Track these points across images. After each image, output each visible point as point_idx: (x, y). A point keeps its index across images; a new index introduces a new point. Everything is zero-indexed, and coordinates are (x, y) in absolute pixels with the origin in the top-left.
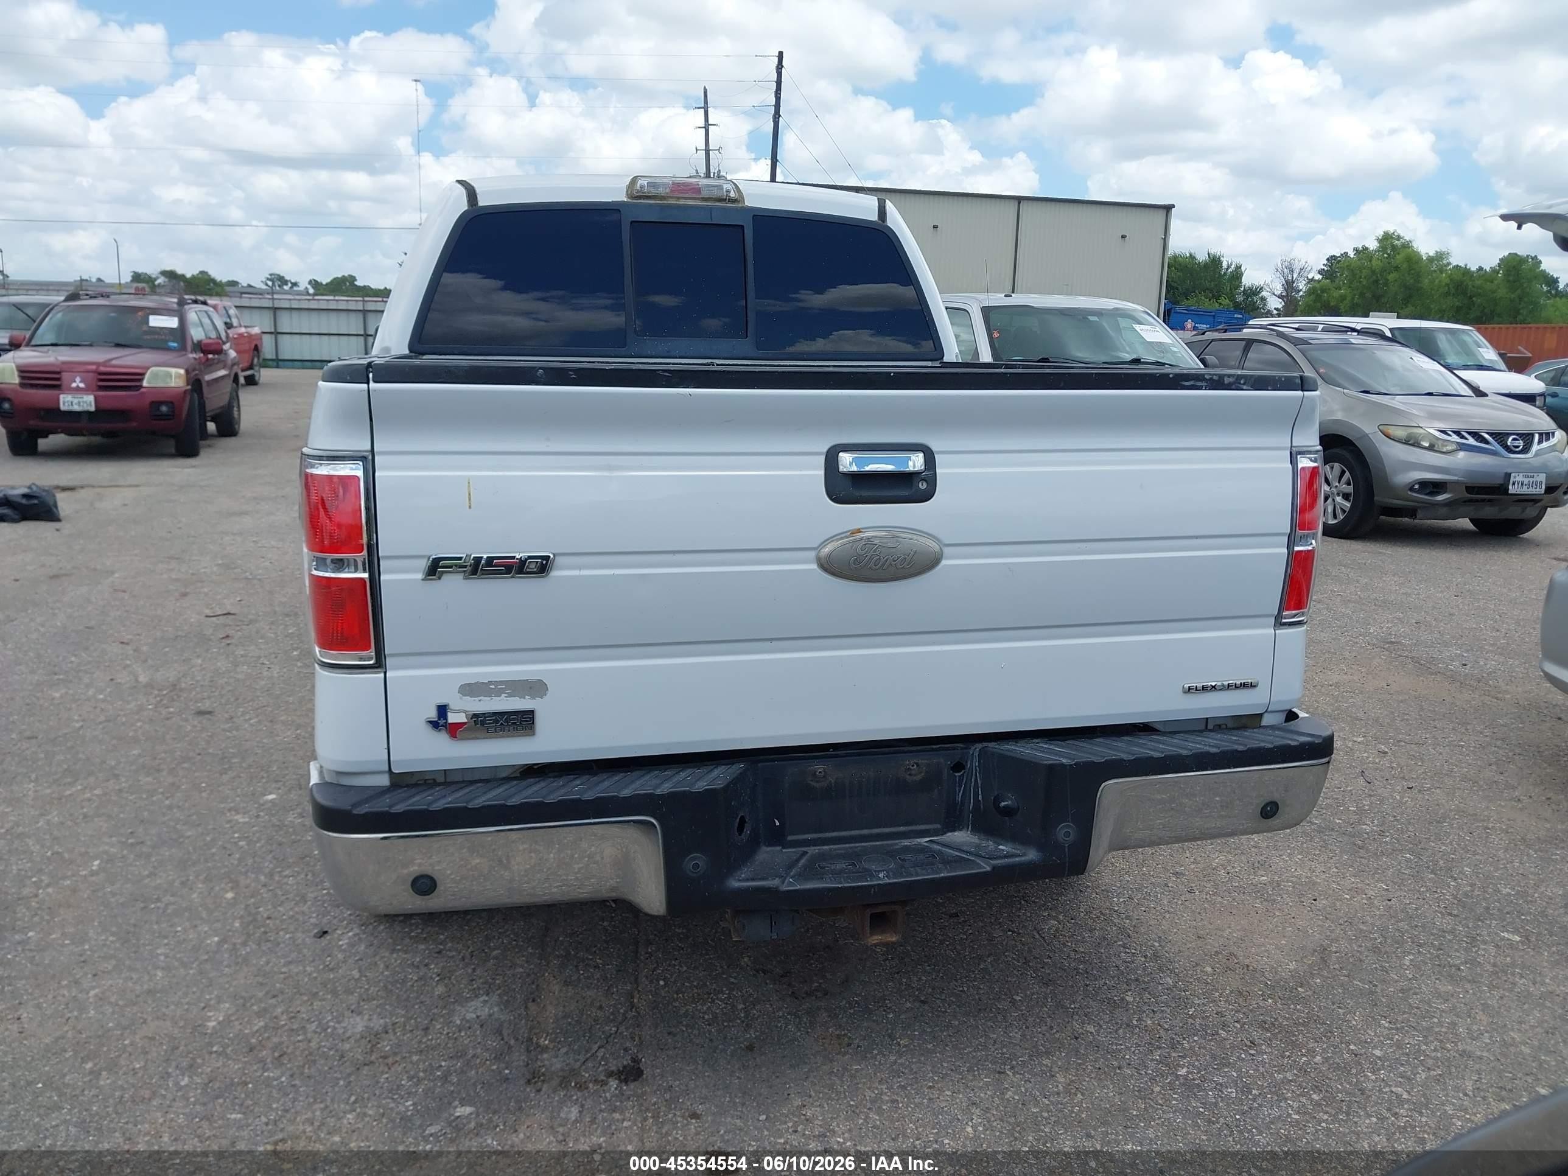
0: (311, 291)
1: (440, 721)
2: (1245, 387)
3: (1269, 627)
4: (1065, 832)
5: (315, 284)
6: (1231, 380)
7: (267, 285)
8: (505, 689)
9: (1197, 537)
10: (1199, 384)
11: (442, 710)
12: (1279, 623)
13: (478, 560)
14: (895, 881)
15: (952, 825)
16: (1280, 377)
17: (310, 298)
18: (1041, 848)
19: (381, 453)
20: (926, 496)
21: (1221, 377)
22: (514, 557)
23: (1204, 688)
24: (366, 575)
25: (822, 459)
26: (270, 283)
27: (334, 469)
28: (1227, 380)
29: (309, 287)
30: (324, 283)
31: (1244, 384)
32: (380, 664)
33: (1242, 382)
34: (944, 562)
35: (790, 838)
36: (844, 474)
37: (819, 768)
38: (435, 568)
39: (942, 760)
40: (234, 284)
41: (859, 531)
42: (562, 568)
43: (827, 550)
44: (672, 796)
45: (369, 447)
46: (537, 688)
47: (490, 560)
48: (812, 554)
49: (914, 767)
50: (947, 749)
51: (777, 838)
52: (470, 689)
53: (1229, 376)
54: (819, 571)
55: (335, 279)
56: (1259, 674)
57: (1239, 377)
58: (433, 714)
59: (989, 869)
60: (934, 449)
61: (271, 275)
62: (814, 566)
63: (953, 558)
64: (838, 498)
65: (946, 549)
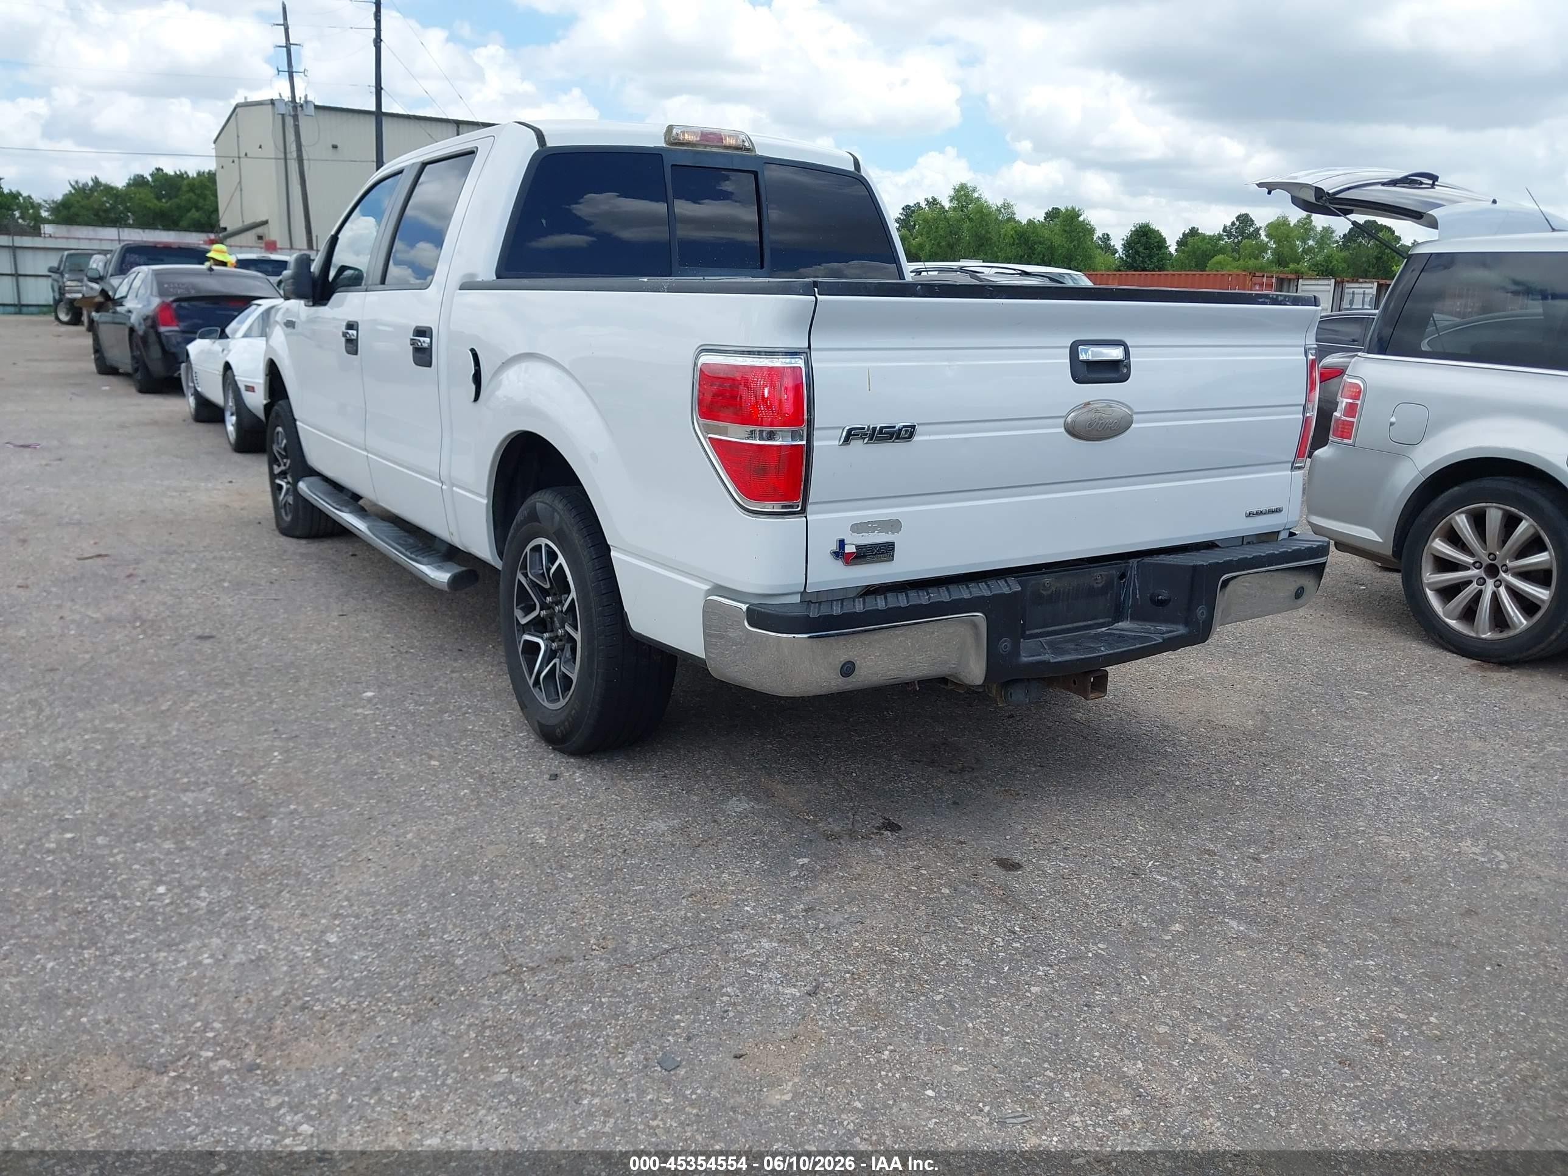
1: (840, 553)
3: (1286, 470)
4: (1201, 612)
6: (1282, 298)
8: (878, 527)
11: (842, 543)
12: (1294, 468)
13: (874, 429)
14: (1112, 652)
15: (1119, 616)
18: (1186, 624)
19: (817, 350)
20: (1124, 378)
22: (894, 427)
23: (1257, 513)
24: (804, 442)
25: (1068, 350)
27: (772, 362)
28: (1280, 298)
31: (1288, 301)
32: (803, 511)
33: (1288, 299)
35: (1027, 633)
36: (1083, 362)
37: (1047, 580)
38: (851, 435)
39: (1113, 571)
41: (1089, 403)
42: (919, 435)
43: (1069, 419)
44: (995, 597)
45: (807, 346)
46: (894, 525)
47: (882, 428)
48: (1062, 421)
49: (1099, 576)
50: (1116, 564)
52: (857, 528)
54: (1066, 433)
58: (835, 547)
59: (1161, 641)
60: (1128, 344)
62: (1063, 430)
63: (1138, 422)
64: (1078, 379)
65: (1135, 417)
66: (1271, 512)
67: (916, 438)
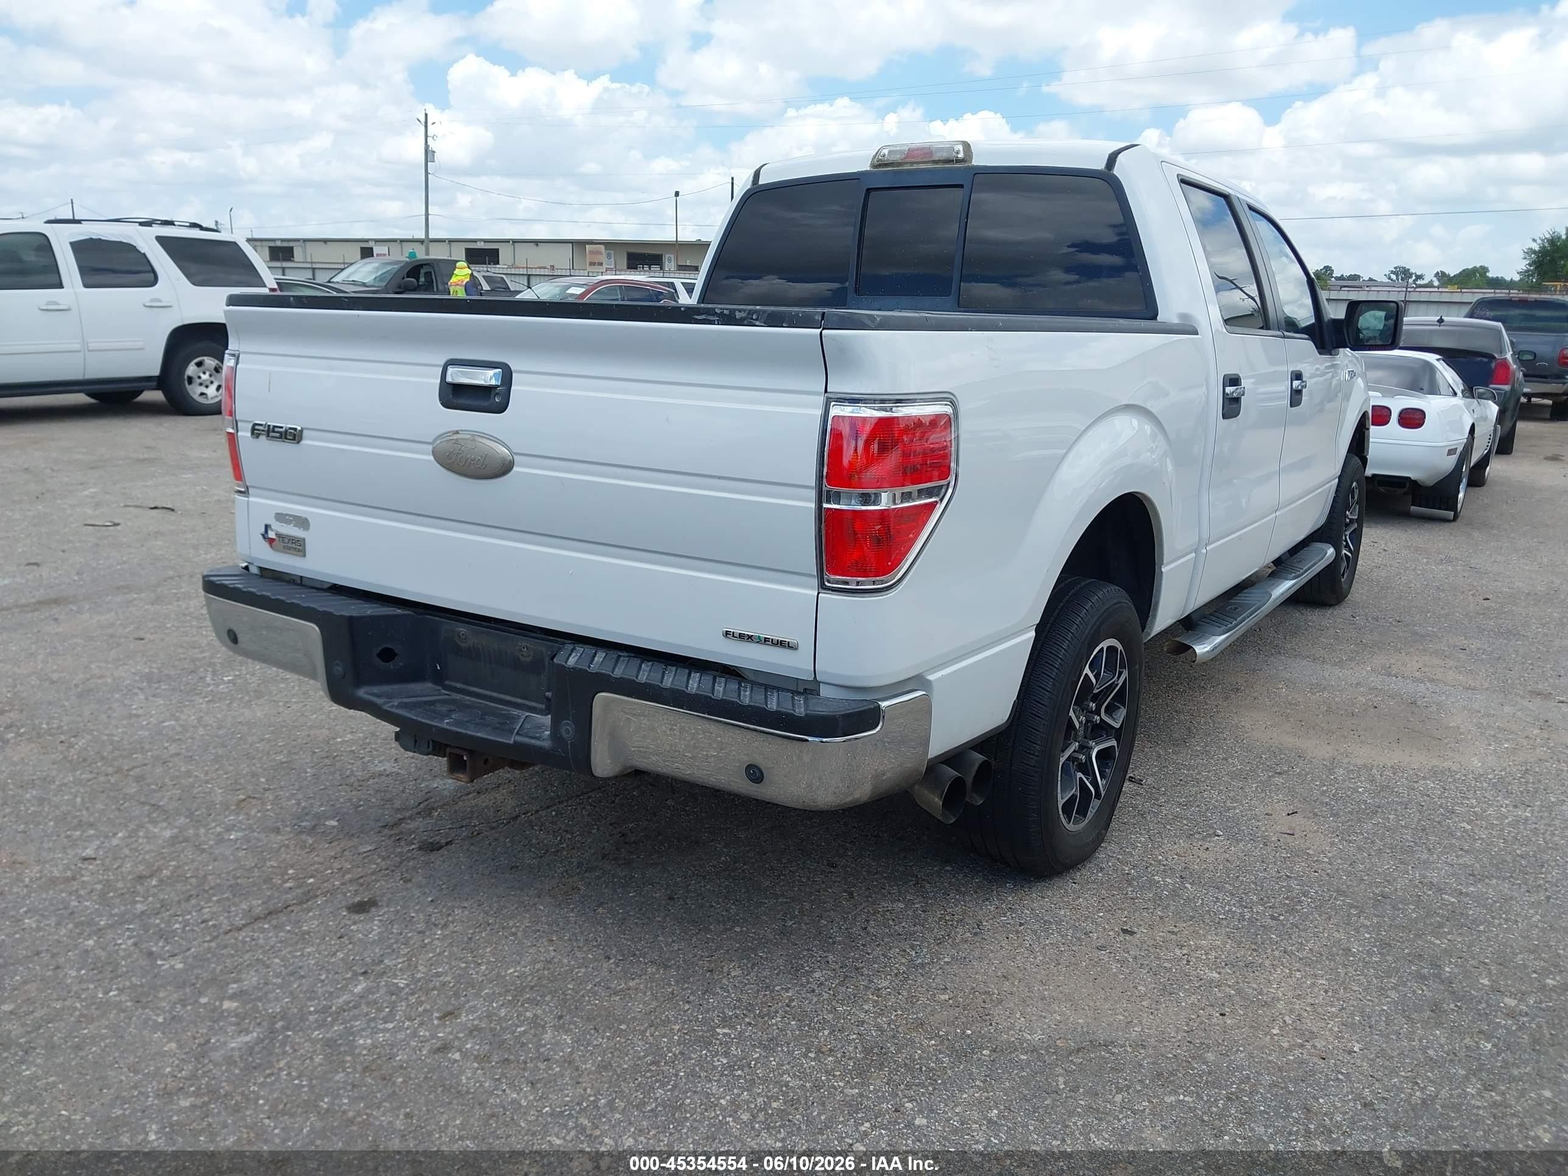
0: (1436, 283)
1: (266, 537)
2: (757, 323)
3: (812, 588)
5: (1442, 276)
6: (743, 315)
7: (1389, 278)
9: (719, 478)
10: (711, 318)
11: (267, 528)
12: (822, 586)
13: (269, 426)
16: (797, 314)
17: (1436, 290)
19: (242, 353)
20: (501, 408)
21: (732, 311)
23: (741, 636)
24: (235, 431)
25: (439, 370)
26: (1394, 277)
28: (738, 315)
29: (1435, 279)
30: (1452, 275)
31: (757, 320)
32: (247, 492)
33: (754, 317)
34: (515, 469)
35: (447, 682)
36: (452, 384)
37: (462, 629)
38: (254, 430)
39: (542, 647)
40: (1356, 277)
41: (457, 432)
42: (306, 439)
43: (438, 446)
44: (324, 611)
45: (238, 349)
46: (303, 522)
47: (273, 428)
48: (430, 447)
49: (526, 648)
50: (551, 641)
51: (439, 679)
53: (740, 311)
54: (435, 463)
55: (1464, 270)
56: (801, 636)
57: (751, 313)
59: (512, 742)
60: (510, 368)
61: (1395, 268)
62: (432, 458)
63: (520, 466)
64: (447, 404)
65: (516, 458)
66: (781, 644)
67: (303, 442)
